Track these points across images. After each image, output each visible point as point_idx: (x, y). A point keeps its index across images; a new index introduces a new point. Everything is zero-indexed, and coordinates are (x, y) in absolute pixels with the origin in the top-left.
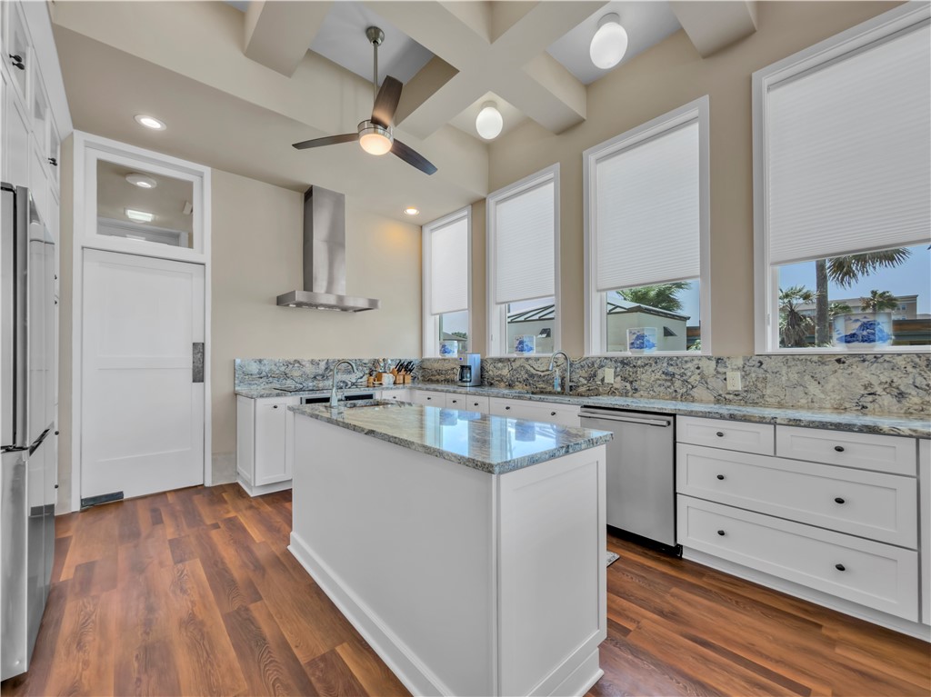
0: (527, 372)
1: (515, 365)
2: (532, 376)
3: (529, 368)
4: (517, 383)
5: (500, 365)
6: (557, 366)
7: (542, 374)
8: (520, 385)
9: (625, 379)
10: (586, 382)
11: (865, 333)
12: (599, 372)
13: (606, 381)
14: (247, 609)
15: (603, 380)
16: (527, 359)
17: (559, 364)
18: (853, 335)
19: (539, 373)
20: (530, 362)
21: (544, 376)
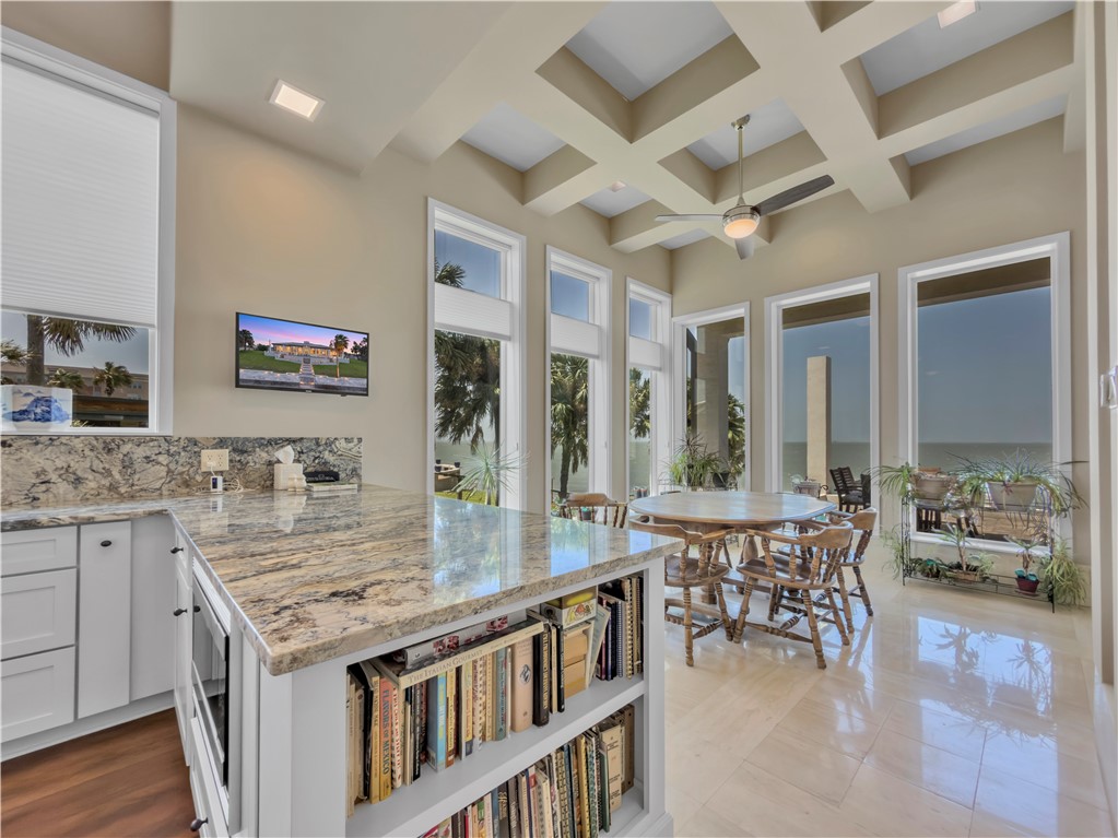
11: (38, 410)
18: (23, 412)
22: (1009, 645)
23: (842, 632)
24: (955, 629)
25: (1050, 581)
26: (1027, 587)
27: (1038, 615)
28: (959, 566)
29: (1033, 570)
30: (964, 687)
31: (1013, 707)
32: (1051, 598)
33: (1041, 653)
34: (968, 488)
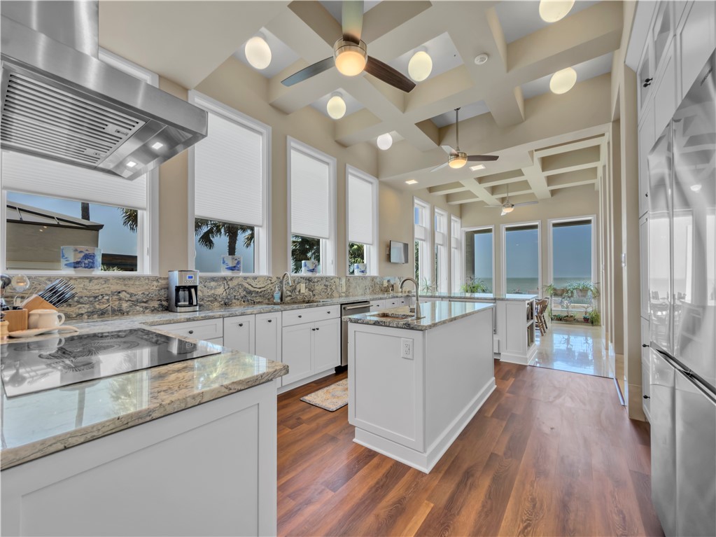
0: (245, 289)
1: (232, 284)
2: (250, 292)
3: (247, 286)
4: (234, 301)
5: (213, 284)
6: (272, 283)
7: (260, 290)
8: (238, 302)
9: (310, 290)
10: (290, 294)
12: (298, 286)
13: (302, 292)
14: (505, 454)
15: (300, 291)
16: (245, 278)
17: (273, 281)
19: (257, 290)
20: (248, 280)
21: (261, 292)
22: (582, 339)
23: (541, 332)
24: (566, 337)
25: (592, 318)
26: (586, 320)
27: (589, 328)
28: (567, 316)
29: (587, 315)
30: (568, 355)
31: (583, 359)
32: (592, 323)
33: (590, 341)
34: (569, 292)
